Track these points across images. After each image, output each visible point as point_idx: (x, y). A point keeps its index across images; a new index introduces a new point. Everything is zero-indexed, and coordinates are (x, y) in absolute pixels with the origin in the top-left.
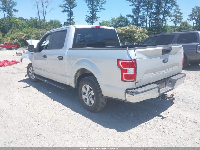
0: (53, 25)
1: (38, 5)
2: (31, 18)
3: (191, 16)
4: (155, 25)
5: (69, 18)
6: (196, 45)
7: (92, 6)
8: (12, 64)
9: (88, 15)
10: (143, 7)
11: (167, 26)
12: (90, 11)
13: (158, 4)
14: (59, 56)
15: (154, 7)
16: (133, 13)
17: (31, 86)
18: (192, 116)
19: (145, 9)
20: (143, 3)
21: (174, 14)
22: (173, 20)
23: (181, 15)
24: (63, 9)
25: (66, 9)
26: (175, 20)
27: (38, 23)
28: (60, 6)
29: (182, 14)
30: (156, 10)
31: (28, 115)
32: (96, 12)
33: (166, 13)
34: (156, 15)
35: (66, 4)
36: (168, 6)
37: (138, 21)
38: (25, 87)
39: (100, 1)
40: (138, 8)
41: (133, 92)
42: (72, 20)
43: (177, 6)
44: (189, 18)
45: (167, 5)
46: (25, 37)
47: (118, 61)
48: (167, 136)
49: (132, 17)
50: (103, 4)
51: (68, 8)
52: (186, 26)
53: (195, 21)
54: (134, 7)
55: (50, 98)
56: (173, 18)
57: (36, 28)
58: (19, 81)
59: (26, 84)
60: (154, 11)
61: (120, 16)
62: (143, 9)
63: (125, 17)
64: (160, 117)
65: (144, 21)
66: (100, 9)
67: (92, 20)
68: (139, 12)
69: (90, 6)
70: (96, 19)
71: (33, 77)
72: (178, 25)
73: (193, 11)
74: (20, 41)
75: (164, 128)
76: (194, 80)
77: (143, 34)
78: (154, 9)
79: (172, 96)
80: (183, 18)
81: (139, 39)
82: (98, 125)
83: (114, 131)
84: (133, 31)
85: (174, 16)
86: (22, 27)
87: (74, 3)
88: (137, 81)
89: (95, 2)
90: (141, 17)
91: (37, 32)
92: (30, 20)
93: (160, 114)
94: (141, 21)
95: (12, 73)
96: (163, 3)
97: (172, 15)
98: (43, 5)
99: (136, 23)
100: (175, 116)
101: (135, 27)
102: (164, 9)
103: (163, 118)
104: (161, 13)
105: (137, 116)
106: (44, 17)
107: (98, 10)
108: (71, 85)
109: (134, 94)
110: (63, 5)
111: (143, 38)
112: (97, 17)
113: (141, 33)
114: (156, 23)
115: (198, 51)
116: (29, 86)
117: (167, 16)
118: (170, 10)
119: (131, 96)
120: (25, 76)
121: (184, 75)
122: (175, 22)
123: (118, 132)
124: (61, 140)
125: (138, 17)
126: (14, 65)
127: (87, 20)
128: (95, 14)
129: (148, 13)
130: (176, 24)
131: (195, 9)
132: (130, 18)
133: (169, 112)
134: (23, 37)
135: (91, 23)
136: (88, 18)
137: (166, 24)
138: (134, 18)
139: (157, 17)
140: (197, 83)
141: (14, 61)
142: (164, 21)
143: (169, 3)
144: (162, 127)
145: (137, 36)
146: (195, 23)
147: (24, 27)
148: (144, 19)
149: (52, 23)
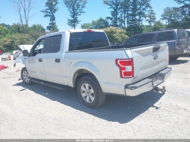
0: (36, 29)
1: (20, 11)
2: (14, 24)
3: (163, 16)
4: (132, 25)
5: (52, 22)
6: (173, 42)
7: (73, 10)
8: (1, 69)
9: (69, 19)
10: (121, 9)
11: (143, 26)
12: (71, 15)
13: (133, 6)
14: (56, 59)
15: (130, 9)
16: (112, 15)
17: (27, 89)
18: (182, 104)
19: (122, 11)
20: (120, 6)
21: (148, 15)
22: (148, 20)
23: (155, 16)
24: (45, 14)
25: (48, 14)
26: (149, 20)
27: (20, 28)
28: (42, 11)
29: (155, 14)
30: (133, 11)
31: (32, 116)
32: (77, 16)
33: (141, 14)
34: (133, 16)
35: (48, 9)
36: (143, 8)
37: (117, 23)
38: (21, 91)
39: (80, 5)
40: (116, 10)
41: (132, 87)
42: (54, 24)
43: (150, 7)
44: (162, 18)
45: (142, 6)
46: (9, 42)
47: (117, 60)
48: (164, 123)
49: (111, 19)
50: (83, 8)
51: (50, 13)
52: (160, 25)
53: (167, 20)
54: (112, 10)
55: (49, 99)
56: (147, 18)
57: (19, 33)
58: (13, 85)
59: (21, 88)
60: (130, 12)
61: (100, 18)
62: (121, 11)
63: (105, 19)
64: (155, 108)
65: (122, 22)
66: (81, 12)
67: (73, 23)
68: (117, 14)
69: (71, 10)
70: (77, 22)
71: (27, 80)
72: (153, 24)
73: (164, 11)
74: (4, 46)
75: (160, 117)
76: (176, 73)
77: (122, 34)
78: (131, 11)
79: (164, 88)
80: (156, 18)
81: (119, 39)
82: (101, 119)
83: (117, 123)
84: (113, 32)
85: (148, 16)
86: (5, 33)
87: (55, 8)
88: (134, 77)
89: (75, 6)
90: (119, 18)
91: (21, 37)
92: (13, 25)
93: (154, 105)
94: (120, 22)
95: (4, 78)
96: (138, 5)
97: (147, 15)
98: (25, 11)
99: (115, 24)
100: (167, 106)
101: (114, 28)
102: (139, 11)
103: (157, 108)
104: (137, 15)
105: (134, 108)
106: (27, 22)
107: (79, 14)
108: (69, 85)
109: (133, 88)
110: (44, 10)
111: (123, 38)
112: (78, 20)
113: (121, 33)
114: (133, 23)
115: (176, 47)
116: (25, 89)
117: (142, 17)
118: (144, 11)
119: (131, 90)
120: (19, 80)
121: (171, 69)
122: (150, 22)
123: (121, 124)
124: (70, 135)
125: (116, 19)
126: (3, 70)
127: (69, 23)
128: (76, 18)
129: (126, 15)
130: (150, 24)
131: (166, 9)
132: (109, 19)
133: (161, 102)
134: (6, 43)
135: (73, 26)
136: (69, 21)
137: (142, 24)
138: (113, 20)
139: (134, 18)
140: (178, 75)
141: (3, 67)
142: (140, 21)
143: (143, 5)
144: (158, 116)
145: (117, 36)
146: (167, 21)
147: (7, 33)
148: (122, 20)
149: (34, 27)
